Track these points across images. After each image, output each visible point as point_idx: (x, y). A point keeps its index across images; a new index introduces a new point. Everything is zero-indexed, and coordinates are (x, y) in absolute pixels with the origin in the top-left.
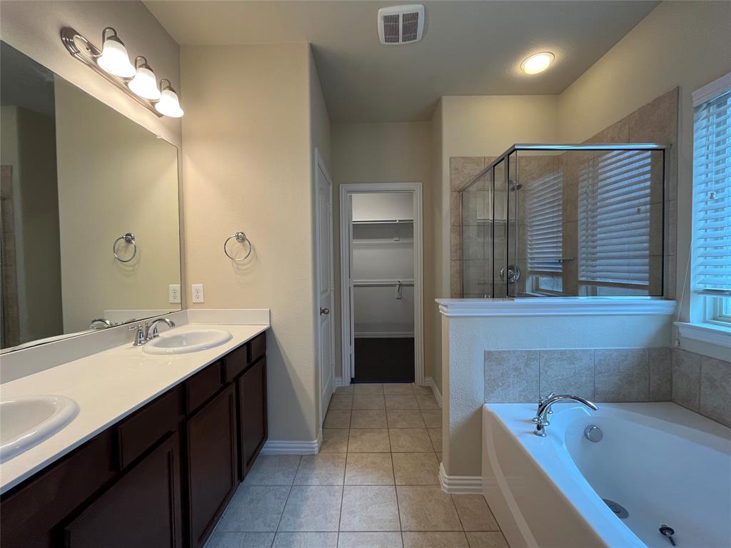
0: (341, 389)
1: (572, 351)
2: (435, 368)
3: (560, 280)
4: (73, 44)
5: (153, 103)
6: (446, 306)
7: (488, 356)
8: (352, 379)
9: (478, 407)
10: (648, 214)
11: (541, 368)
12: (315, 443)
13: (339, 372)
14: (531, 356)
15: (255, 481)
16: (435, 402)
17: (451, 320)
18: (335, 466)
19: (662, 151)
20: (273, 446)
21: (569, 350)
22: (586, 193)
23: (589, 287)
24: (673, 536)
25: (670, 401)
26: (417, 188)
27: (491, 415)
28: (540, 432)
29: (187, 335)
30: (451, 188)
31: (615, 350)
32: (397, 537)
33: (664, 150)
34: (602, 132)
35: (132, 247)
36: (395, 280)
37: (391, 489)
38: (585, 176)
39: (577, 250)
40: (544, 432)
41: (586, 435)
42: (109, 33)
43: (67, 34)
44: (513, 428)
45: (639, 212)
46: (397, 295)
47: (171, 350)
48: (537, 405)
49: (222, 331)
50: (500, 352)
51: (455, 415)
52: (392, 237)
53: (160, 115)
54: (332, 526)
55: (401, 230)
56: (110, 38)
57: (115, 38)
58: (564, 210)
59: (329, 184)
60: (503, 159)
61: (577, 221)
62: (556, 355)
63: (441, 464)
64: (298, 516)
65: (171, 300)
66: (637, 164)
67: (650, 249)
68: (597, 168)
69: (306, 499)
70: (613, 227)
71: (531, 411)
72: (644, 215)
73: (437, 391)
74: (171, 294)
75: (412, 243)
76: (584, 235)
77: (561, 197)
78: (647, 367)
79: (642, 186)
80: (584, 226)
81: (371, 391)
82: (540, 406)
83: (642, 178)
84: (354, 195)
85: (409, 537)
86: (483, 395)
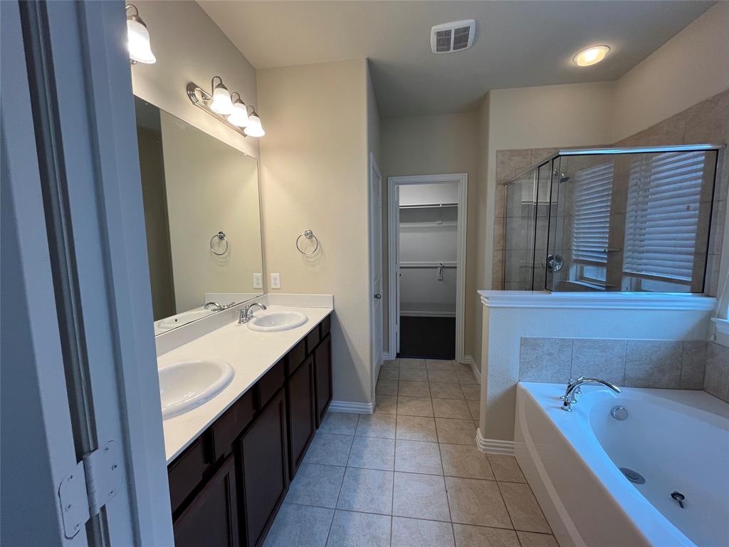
0: (388, 362)
1: (604, 340)
2: (474, 347)
3: (605, 270)
4: (194, 95)
5: (243, 129)
6: (487, 298)
7: (524, 341)
8: (397, 354)
9: (513, 384)
10: (697, 212)
11: (574, 354)
12: (371, 405)
13: (387, 348)
14: (564, 344)
15: (325, 430)
16: (474, 378)
17: (491, 309)
18: (387, 424)
19: (715, 152)
20: (337, 405)
21: (602, 340)
22: (636, 185)
23: (634, 279)
24: (682, 501)
25: (701, 390)
26: (463, 178)
27: (524, 391)
28: (567, 407)
29: (274, 315)
30: (497, 181)
31: (648, 341)
32: (441, 480)
33: (717, 150)
34: (658, 124)
35: (224, 242)
36: (437, 263)
37: (435, 445)
38: (638, 169)
39: (623, 243)
40: (570, 408)
41: (612, 414)
42: (217, 82)
43: (191, 87)
44: (542, 404)
45: (688, 209)
46: (438, 276)
47: (266, 328)
48: (567, 386)
49: (300, 314)
50: (535, 339)
51: (492, 389)
52: (434, 220)
53: (245, 135)
54: (389, 467)
55: (445, 213)
56: (218, 86)
57: (221, 86)
58: (613, 201)
59: (379, 179)
60: (548, 162)
61: (626, 213)
62: (588, 343)
63: (478, 429)
64: (362, 458)
65: (256, 286)
66: (691, 161)
67: (696, 246)
68: (650, 161)
69: (366, 446)
70: (661, 222)
71: (561, 390)
72: (693, 212)
73: (476, 370)
74: (255, 281)
75: (457, 226)
76: (631, 228)
77: (611, 186)
78: (680, 358)
79: (694, 182)
80: (633, 218)
81: (414, 366)
82: (569, 387)
83: (694, 175)
84: (401, 187)
85: (450, 481)
86: (518, 375)
